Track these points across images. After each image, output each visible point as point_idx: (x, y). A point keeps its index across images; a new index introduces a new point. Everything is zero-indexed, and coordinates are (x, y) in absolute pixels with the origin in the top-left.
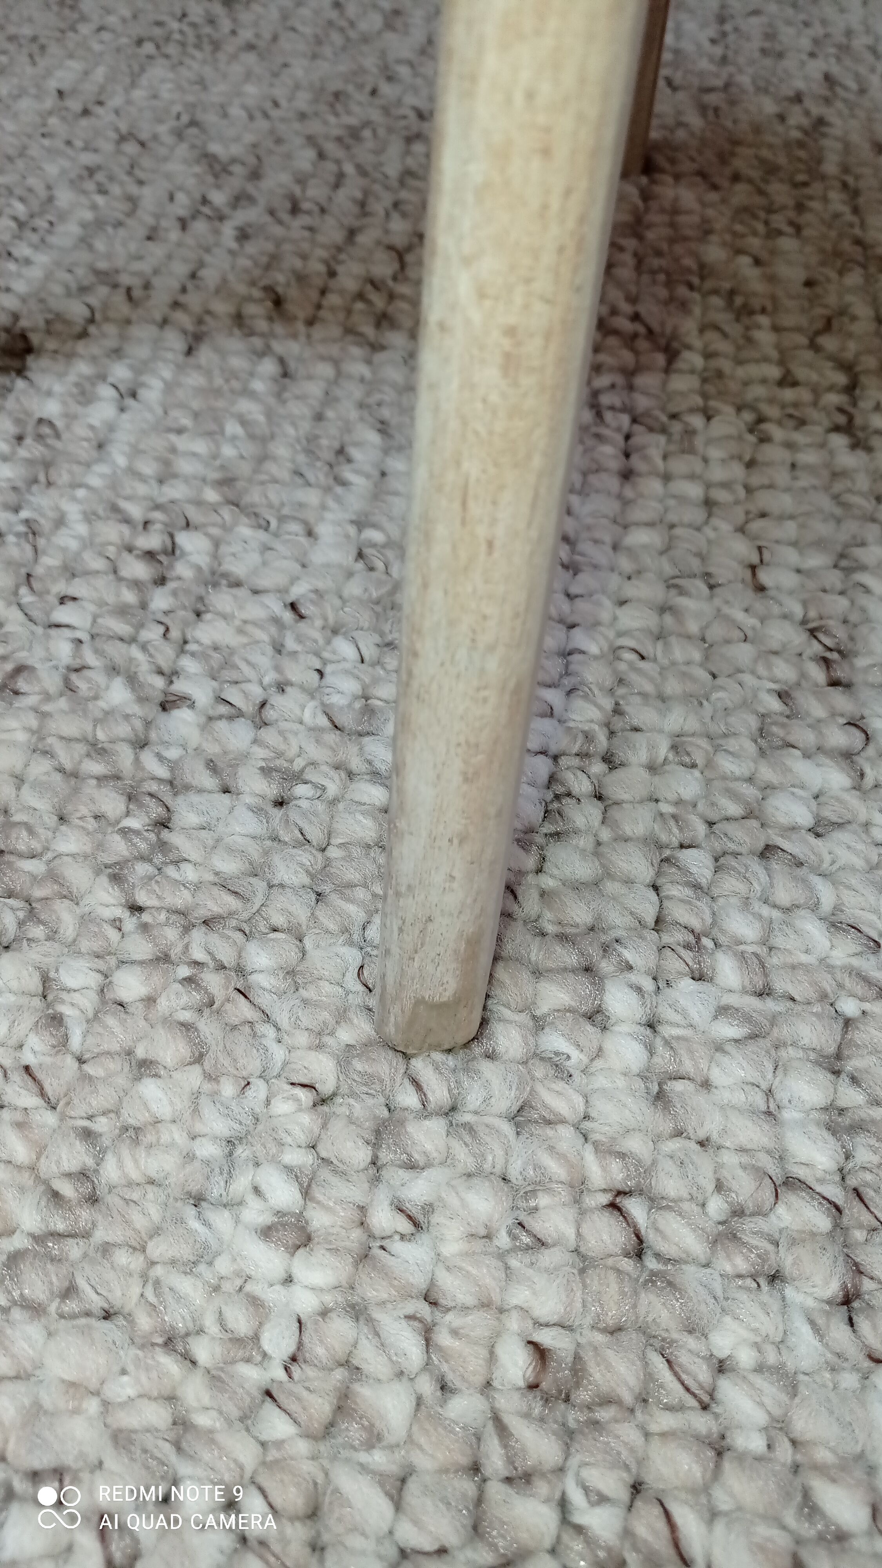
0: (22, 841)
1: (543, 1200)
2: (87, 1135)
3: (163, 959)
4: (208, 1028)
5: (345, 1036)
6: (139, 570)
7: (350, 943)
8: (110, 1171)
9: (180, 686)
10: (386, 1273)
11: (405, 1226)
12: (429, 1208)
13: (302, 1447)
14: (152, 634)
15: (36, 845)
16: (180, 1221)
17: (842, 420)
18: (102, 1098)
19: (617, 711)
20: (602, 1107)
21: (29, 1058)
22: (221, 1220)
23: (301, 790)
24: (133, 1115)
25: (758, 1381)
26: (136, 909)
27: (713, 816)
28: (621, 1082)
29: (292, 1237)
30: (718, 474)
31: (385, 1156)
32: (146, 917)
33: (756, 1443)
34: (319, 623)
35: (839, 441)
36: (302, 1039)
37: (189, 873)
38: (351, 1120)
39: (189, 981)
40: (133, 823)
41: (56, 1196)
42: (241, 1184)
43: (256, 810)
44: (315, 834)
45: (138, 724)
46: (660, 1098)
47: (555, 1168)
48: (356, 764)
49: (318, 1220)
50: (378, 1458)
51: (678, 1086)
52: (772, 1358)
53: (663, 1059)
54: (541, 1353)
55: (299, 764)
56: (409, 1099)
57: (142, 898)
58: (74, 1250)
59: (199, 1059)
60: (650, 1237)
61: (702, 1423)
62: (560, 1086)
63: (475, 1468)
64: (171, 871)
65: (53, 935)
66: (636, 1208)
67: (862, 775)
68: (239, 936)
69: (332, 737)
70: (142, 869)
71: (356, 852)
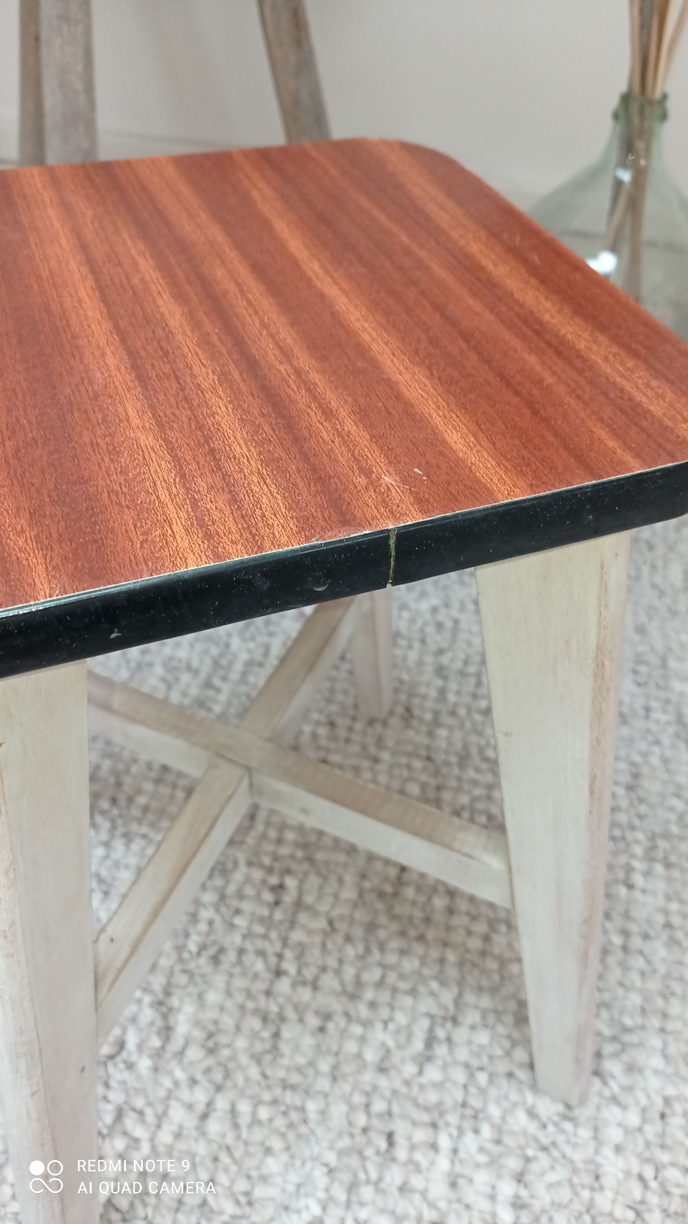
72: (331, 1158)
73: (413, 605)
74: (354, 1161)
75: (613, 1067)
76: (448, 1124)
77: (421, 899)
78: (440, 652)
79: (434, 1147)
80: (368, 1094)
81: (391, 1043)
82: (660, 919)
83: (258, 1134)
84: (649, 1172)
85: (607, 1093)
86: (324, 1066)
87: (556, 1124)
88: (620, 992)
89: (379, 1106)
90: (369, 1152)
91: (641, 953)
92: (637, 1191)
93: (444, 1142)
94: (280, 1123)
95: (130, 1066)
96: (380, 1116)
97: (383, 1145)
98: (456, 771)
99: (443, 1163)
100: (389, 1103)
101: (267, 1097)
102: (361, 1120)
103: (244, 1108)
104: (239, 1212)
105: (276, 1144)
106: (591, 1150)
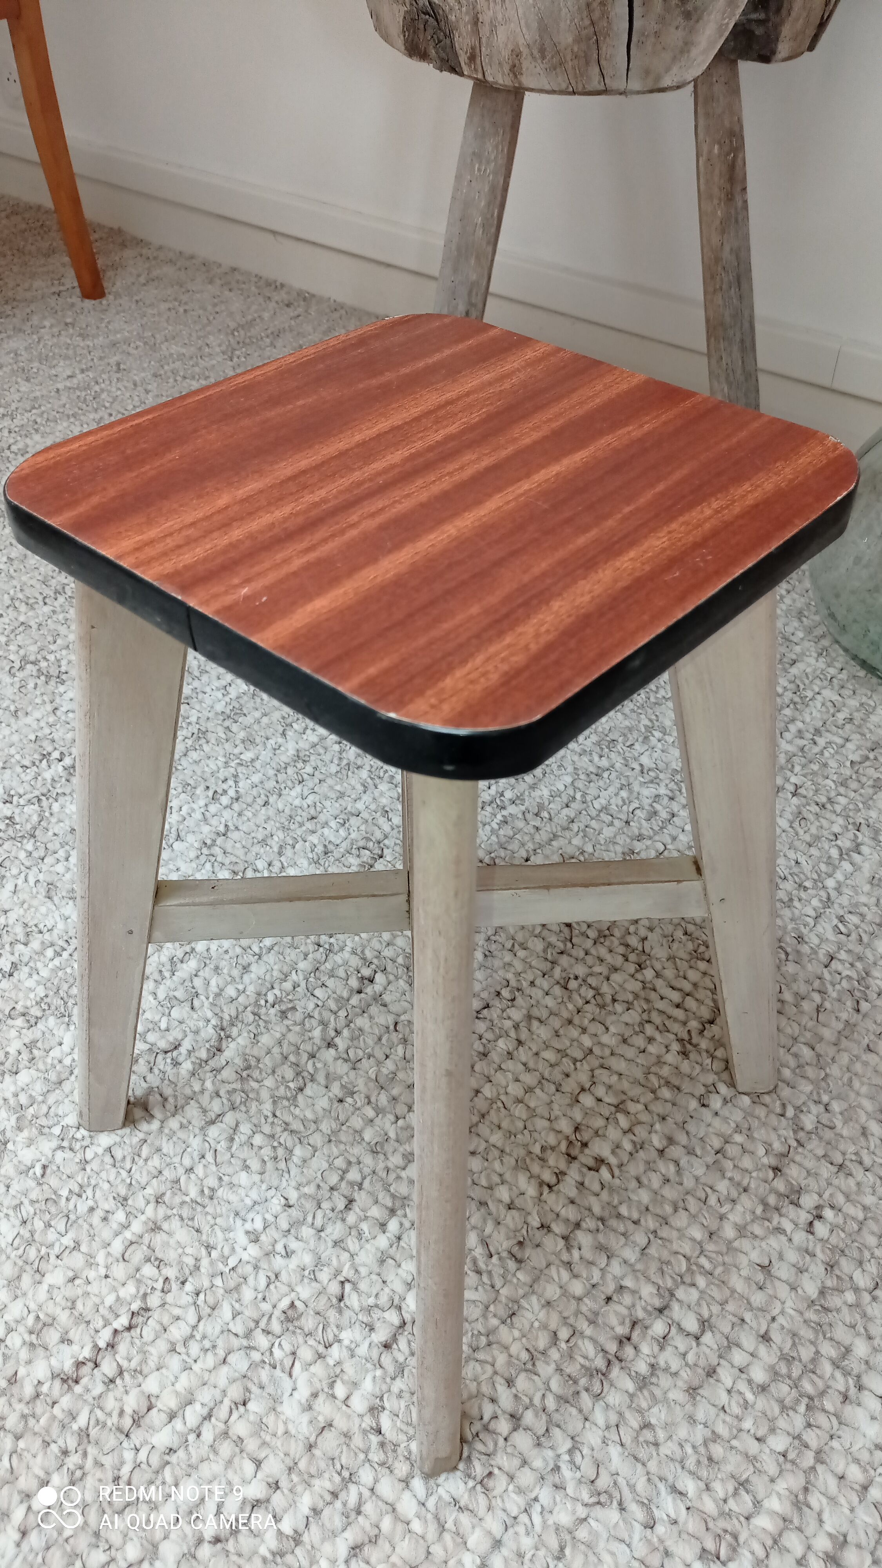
0: (256, 1074)
1: (325, 1269)
2: (220, 1179)
3: (272, 1136)
4: (270, 1165)
5: (306, 1190)
6: (354, 983)
7: (328, 1161)
8: (220, 1193)
9: (338, 1040)
10: (270, 1262)
11: (284, 1253)
12: (293, 1252)
13: (221, 1291)
14: (342, 1013)
15: (259, 1078)
16: (228, 1217)
17: (686, 1037)
18: (230, 1170)
19: (477, 1125)
20: (362, 1254)
21: (219, 1148)
22: (239, 1222)
23: (349, 1100)
24: (235, 1180)
25: (345, 1350)
26: (275, 1116)
27: (476, 1181)
28: (373, 1250)
29: (253, 1237)
30: (605, 1039)
31: (292, 1231)
32: (276, 1120)
33: (331, 1362)
34: (400, 1036)
35: (676, 1047)
36: (293, 1183)
37: (297, 1111)
38: (289, 1216)
39: (274, 1148)
40: (292, 1085)
41: (203, 1191)
42: (250, 1216)
43: (330, 1100)
44: (342, 1118)
45: (315, 1048)
46: (382, 1262)
47: (335, 1262)
48: (373, 1099)
49: (263, 1238)
50: (237, 1306)
51: (390, 1261)
52: (353, 1346)
53: (392, 1251)
54: (292, 1305)
55: (356, 1089)
56: (310, 1219)
57: (278, 1113)
58: (199, 1209)
59: (261, 1174)
60: (346, 1297)
61: (321, 1349)
62: (356, 1241)
63: (257, 1323)
64: (292, 1108)
65: (247, 1112)
66: (348, 1286)
67: (541, 1194)
68: (297, 1141)
69: (372, 1085)
70: (285, 1103)
71: (351, 1131)
72: (293, 1196)
73: (636, 787)
74: (309, 1205)
75: (583, 1238)
76: (405, 1216)
77: (489, 1036)
78: (640, 838)
79: (383, 1226)
80: (350, 1163)
81: (392, 1135)
82: (717, 1143)
83: (245, 1153)
84: (564, 1334)
85: (565, 1257)
86: (325, 1127)
87: (500, 1259)
88: (634, 1184)
89: (354, 1175)
90: (326, 1205)
91: (677, 1163)
92: (542, 1341)
93: (393, 1226)
94: (267, 1152)
95: (176, 1064)
96: (352, 1184)
97: (341, 1204)
98: (589, 943)
99: (383, 1241)
100: (364, 1178)
101: (267, 1129)
102: (334, 1179)
103: (245, 1129)
104: (199, 1200)
105: (255, 1165)
106: (521, 1292)
